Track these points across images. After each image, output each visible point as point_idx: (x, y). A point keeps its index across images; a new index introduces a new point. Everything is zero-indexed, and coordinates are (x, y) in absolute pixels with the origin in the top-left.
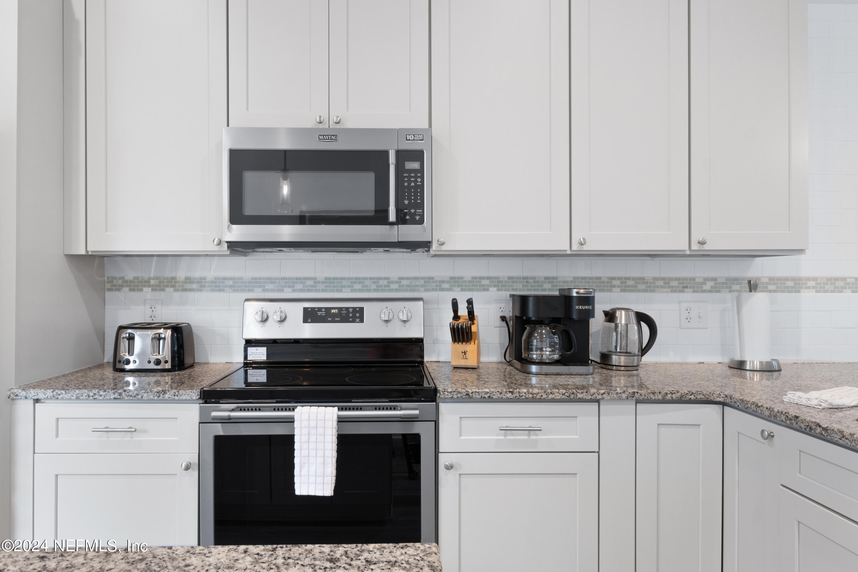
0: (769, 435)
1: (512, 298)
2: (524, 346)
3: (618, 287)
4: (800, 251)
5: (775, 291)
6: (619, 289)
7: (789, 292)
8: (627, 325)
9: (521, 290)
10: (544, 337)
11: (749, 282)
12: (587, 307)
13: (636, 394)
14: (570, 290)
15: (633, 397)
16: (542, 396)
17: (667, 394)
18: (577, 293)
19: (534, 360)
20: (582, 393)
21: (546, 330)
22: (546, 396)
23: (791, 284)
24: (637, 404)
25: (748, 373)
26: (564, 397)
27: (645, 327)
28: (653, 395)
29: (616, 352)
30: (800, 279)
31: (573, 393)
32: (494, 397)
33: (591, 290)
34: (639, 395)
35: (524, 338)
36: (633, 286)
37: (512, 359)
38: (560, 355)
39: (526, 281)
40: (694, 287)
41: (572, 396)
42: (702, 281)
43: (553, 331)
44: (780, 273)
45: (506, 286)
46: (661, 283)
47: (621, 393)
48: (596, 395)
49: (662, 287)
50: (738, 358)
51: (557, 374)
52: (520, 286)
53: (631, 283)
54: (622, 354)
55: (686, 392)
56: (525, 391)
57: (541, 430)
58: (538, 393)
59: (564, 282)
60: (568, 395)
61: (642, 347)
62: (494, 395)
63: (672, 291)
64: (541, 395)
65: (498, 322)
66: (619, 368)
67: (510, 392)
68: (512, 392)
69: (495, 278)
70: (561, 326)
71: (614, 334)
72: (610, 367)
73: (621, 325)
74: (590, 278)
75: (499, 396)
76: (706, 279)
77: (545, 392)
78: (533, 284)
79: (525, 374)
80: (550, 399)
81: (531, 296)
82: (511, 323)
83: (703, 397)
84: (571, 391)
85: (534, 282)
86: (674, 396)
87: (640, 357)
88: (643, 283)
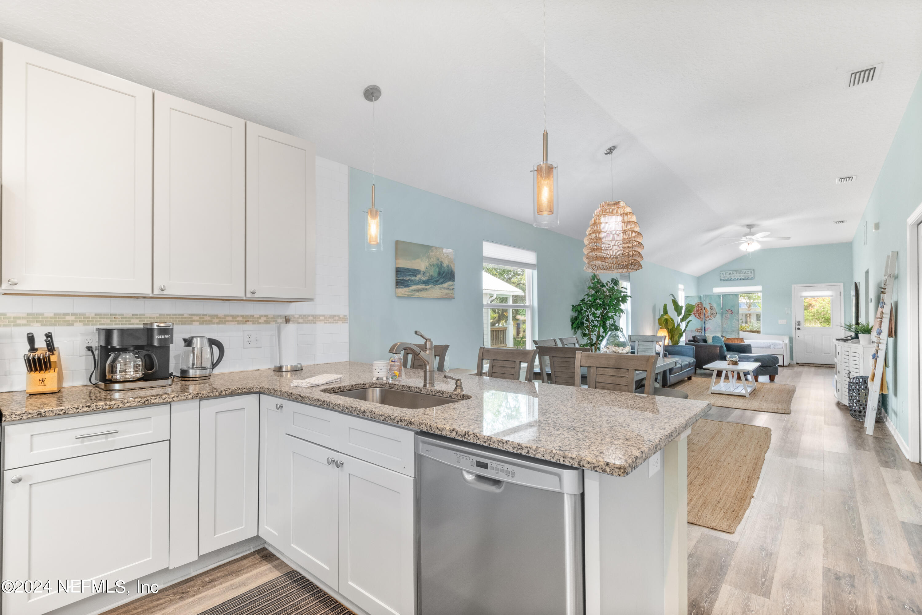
0: (280, 407)
1: (97, 332)
2: (108, 369)
3: (198, 321)
4: (311, 300)
5: (302, 323)
6: (198, 323)
7: (310, 323)
8: (202, 348)
9: (108, 324)
10: (128, 361)
11: (286, 317)
12: (166, 336)
13: (199, 394)
14: (152, 324)
15: (197, 397)
16: (119, 406)
17: (222, 391)
18: (158, 326)
19: (118, 380)
20: (155, 399)
21: (130, 356)
22: (122, 405)
23: (311, 318)
24: (201, 401)
25: (284, 373)
26: (139, 404)
27: (216, 349)
28: (212, 394)
29: (193, 368)
30: (316, 316)
31: (148, 400)
32: (69, 412)
33: (170, 324)
34: (201, 394)
35: (108, 362)
36: (209, 321)
37: (98, 382)
38: (143, 374)
39: (114, 317)
40: (253, 321)
41: (146, 403)
42: (258, 317)
43: (136, 355)
44: (305, 312)
45: (93, 321)
46: (230, 318)
47: (187, 395)
48: (168, 399)
49: (231, 321)
50: (278, 365)
51: (139, 389)
52: (108, 321)
53: (208, 318)
54: (198, 369)
55: (235, 388)
56: (102, 403)
57: (118, 432)
58: (115, 404)
59: (150, 318)
60: (143, 402)
61: (213, 363)
62: (69, 411)
63: (238, 324)
64: (117, 405)
65: (84, 351)
66: (195, 379)
67: (87, 406)
68: (89, 407)
69: (80, 314)
70: (144, 351)
71: (192, 355)
72: (187, 379)
73: (197, 349)
74: (175, 315)
75: (75, 411)
76: (261, 316)
77: (121, 402)
78: (121, 319)
79: (108, 392)
80: (126, 407)
81: (115, 329)
82: (96, 353)
83: (246, 390)
84: (145, 398)
85: (122, 318)
86: (227, 392)
87: (211, 369)
88: (217, 318)
